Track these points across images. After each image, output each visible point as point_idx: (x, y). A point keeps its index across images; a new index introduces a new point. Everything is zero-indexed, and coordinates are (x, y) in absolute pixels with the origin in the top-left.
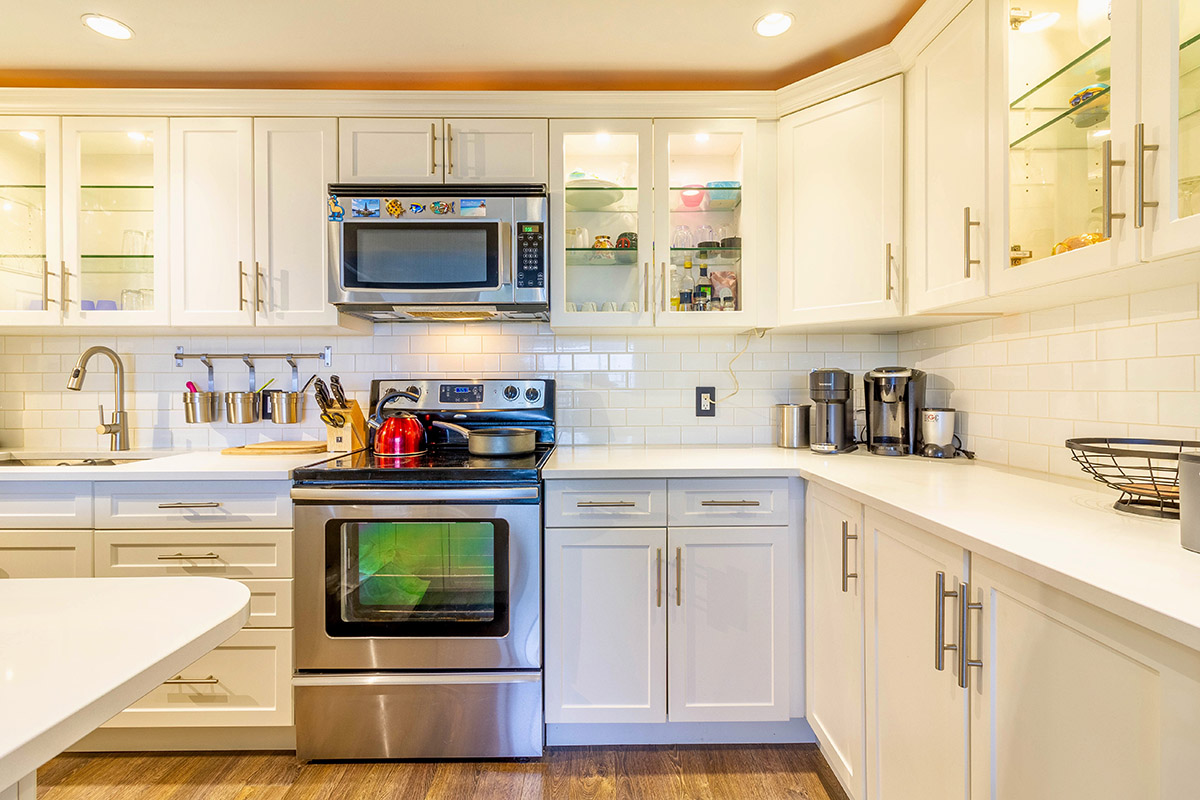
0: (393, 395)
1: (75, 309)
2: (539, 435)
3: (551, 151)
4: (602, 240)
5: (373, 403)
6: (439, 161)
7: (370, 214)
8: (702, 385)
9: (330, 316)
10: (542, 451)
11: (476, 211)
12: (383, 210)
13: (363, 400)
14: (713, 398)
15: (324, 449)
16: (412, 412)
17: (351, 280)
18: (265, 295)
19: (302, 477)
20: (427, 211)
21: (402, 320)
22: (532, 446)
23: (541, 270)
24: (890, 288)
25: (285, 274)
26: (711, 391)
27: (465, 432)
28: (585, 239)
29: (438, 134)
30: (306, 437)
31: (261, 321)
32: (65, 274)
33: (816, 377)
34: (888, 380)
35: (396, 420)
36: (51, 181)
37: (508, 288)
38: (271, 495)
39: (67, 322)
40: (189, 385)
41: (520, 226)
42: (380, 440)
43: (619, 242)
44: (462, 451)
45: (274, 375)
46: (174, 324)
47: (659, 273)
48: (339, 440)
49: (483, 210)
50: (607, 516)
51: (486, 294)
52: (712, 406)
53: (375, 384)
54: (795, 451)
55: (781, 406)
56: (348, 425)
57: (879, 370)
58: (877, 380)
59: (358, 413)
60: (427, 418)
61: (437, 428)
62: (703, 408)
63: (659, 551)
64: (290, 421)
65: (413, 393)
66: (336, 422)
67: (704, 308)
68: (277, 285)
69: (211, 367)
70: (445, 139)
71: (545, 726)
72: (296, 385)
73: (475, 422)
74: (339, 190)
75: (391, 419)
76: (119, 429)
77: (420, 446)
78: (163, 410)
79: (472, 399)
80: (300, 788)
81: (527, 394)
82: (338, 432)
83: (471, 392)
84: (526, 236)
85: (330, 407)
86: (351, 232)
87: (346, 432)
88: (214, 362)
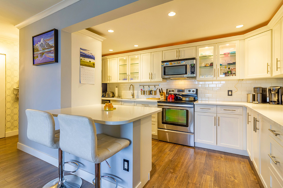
0: (170, 91)
1: (130, 80)
2: (194, 98)
3: (197, 52)
4: (207, 64)
5: (167, 92)
6: (177, 55)
7: (167, 65)
8: (229, 90)
9: (161, 79)
10: (195, 100)
11: (184, 63)
12: (169, 64)
13: (165, 92)
14: (232, 92)
15: (160, 99)
16: (173, 94)
17: (165, 74)
18: (152, 77)
19: (159, 102)
20: (176, 64)
21: (171, 79)
22: (193, 100)
23: (194, 71)
24: (268, 71)
25: (155, 74)
26: (231, 91)
27: (182, 97)
28: (203, 65)
29: (178, 51)
30: (157, 97)
31: (152, 81)
32: (129, 75)
33: (255, 88)
34: (273, 89)
35: (171, 95)
36: (127, 64)
37: (189, 74)
38: (155, 104)
39: (129, 82)
40: (141, 89)
41: (191, 64)
42: (168, 98)
43: (210, 64)
44: (181, 100)
45: (152, 88)
46: (141, 81)
47: (217, 70)
48: (162, 98)
49: (185, 63)
50: (206, 111)
51: (185, 76)
52: (232, 94)
53: (167, 89)
54: (251, 103)
55: (248, 94)
56: (163, 95)
57: (271, 87)
58: (270, 89)
59: (165, 94)
60: (175, 95)
61: (177, 96)
62: (229, 94)
63: (215, 117)
64: (155, 95)
65: (173, 91)
66: (162, 95)
67: (229, 75)
68: (154, 76)
69: (144, 87)
70: (179, 52)
71: (195, 142)
72: (155, 90)
73: (183, 96)
74: (163, 62)
75: (170, 95)
76: (133, 95)
77: (174, 99)
78: (138, 93)
79: (183, 92)
80: (159, 143)
81: (192, 91)
82: (162, 96)
83: (183, 91)
84: (192, 66)
85: (161, 93)
86: (165, 67)
87: (163, 97)
88: (144, 86)
